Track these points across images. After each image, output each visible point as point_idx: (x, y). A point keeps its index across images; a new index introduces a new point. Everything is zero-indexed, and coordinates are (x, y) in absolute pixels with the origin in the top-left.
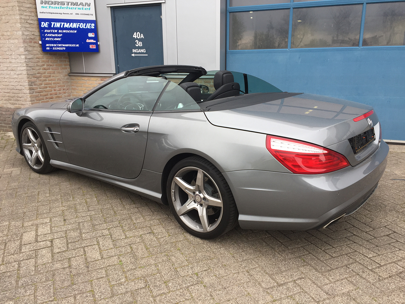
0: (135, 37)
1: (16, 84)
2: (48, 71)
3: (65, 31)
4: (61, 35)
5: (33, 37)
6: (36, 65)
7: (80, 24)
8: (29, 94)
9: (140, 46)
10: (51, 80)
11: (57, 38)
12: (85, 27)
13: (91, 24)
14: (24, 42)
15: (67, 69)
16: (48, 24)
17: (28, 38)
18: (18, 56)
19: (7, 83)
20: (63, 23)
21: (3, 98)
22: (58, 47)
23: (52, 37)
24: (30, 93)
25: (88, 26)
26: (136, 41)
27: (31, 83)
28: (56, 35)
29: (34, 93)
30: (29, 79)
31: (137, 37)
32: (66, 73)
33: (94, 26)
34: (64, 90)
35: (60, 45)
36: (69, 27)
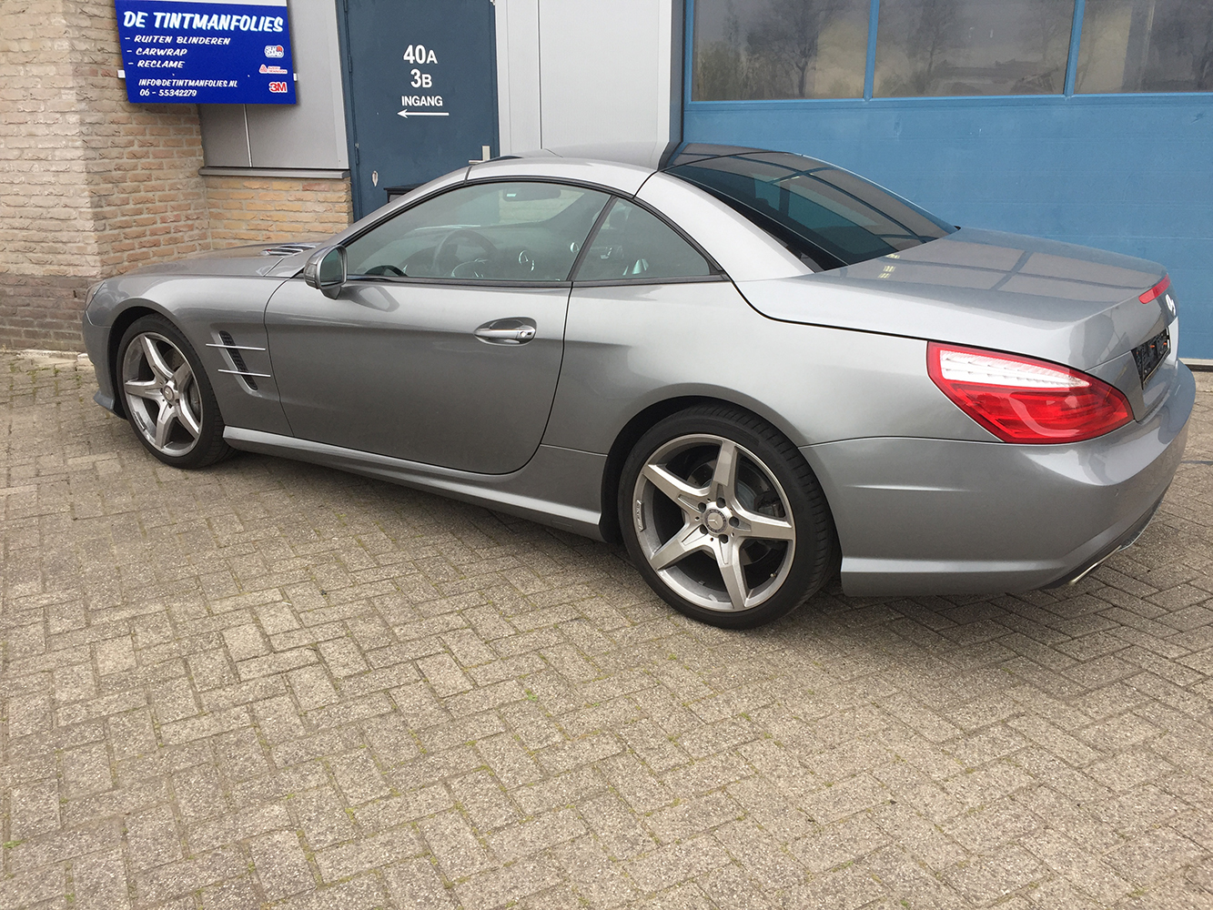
0: (411, 59)
1: (51, 203)
2: (143, 160)
3: (195, 40)
4: (184, 51)
5: (99, 58)
6: (109, 144)
7: (239, 17)
8: (92, 234)
9: (424, 86)
10: (154, 189)
11: (172, 62)
12: (257, 26)
13: (273, 19)
14: (77, 73)
15: (194, 155)
16: (143, 17)
17: (86, 60)
18: (58, 116)
19: (21, 200)
20: (188, 16)
21: (6, 244)
22: (176, 88)
23: (156, 57)
24: (96, 230)
25: (264, 24)
26: (413, 73)
27: (97, 199)
28: (169, 52)
29: (108, 227)
30: (92, 187)
31: (415, 61)
32: (194, 169)
33: (281, 24)
34: (188, 219)
35: (180, 83)
36: (209, 28)
